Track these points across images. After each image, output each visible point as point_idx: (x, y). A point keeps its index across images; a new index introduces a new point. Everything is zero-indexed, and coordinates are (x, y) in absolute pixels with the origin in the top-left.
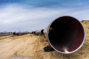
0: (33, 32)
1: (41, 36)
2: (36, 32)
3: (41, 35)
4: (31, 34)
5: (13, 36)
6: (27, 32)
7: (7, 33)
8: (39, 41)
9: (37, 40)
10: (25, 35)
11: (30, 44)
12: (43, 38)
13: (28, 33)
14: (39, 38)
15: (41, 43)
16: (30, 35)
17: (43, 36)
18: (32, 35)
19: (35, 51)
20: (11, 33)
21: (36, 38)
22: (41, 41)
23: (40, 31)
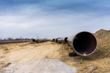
0: (54, 40)
1: (64, 45)
2: (58, 40)
3: (65, 43)
4: (51, 41)
5: (32, 43)
6: (46, 39)
7: (23, 39)
8: (63, 49)
9: (61, 48)
10: (46, 43)
11: (55, 52)
12: (67, 47)
13: (48, 41)
14: (62, 46)
15: (66, 50)
16: (51, 43)
17: (66, 44)
18: (53, 42)
19: (61, 56)
20: (29, 39)
21: (60, 47)
22: (65, 49)
23: (64, 39)
